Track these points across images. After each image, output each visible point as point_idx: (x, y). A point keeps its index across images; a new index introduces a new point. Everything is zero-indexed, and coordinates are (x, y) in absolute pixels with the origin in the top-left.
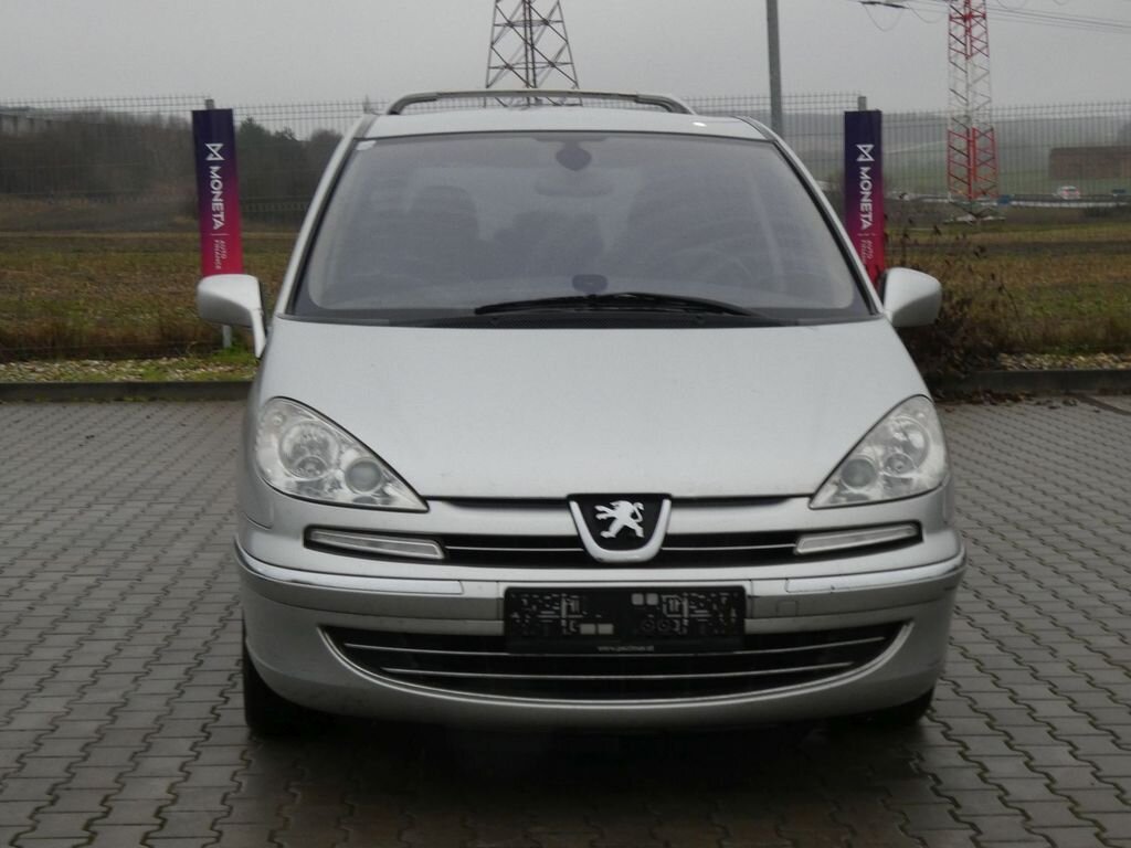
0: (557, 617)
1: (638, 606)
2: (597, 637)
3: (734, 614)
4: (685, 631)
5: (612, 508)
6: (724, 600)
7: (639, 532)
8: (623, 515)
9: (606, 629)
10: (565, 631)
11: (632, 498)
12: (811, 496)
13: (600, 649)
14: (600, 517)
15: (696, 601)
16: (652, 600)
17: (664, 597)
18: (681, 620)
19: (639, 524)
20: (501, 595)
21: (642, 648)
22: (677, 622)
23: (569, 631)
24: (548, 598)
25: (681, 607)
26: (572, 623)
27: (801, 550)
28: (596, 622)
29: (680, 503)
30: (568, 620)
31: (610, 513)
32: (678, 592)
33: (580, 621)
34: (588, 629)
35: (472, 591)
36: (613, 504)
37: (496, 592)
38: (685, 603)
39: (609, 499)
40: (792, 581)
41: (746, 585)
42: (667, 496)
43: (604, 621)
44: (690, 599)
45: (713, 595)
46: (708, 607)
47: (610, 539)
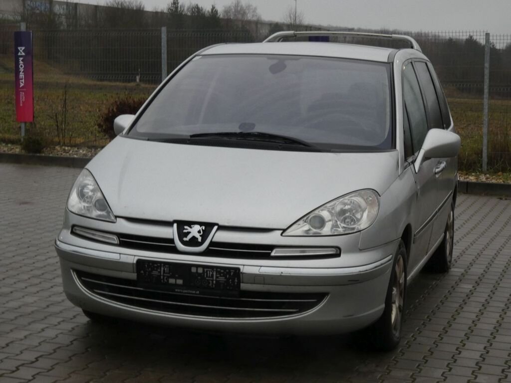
0: (159, 274)
1: (194, 273)
2: (176, 285)
3: (236, 281)
4: (214, 286)
5: (191, 227)
6: (232, 273)
7: (200, 239)
8: (195, 231)
9: (180, 282)
10: (162, 281)
11: (201, 224)
12: (284, 230)
13: (176, 290)
14: (185, 231)
15: (220, 273)
16: (200, 270)
17: (205, 270)
18: (213, 281)
19: (200, 236)
20: (135, 262)
21: (194, 292)
22: (211, 282)
23: (164, 281)
24: (156, 265)
25: (212, 275)
26: (165, 278)
27: (273, 254)
28: (176, 278)
29: (222, 228)
30: (164, 276)
31: (189, 230)
32: (212, 268)
33: (168, 277)
34: (172, 281)
35: (124, 259)
36: (192, 226)
37: (134, 260)
38: (215, 273)
39: (190, 224)
40: (262, 267)
41: (241, 267)
42: (217, 224)
43: (179, 278)
44: (217, 272)
45: (227, 271)
46: (225, 276)
47: (186, 241)
